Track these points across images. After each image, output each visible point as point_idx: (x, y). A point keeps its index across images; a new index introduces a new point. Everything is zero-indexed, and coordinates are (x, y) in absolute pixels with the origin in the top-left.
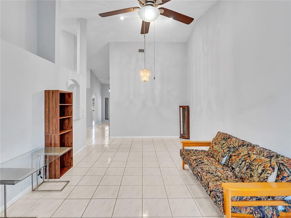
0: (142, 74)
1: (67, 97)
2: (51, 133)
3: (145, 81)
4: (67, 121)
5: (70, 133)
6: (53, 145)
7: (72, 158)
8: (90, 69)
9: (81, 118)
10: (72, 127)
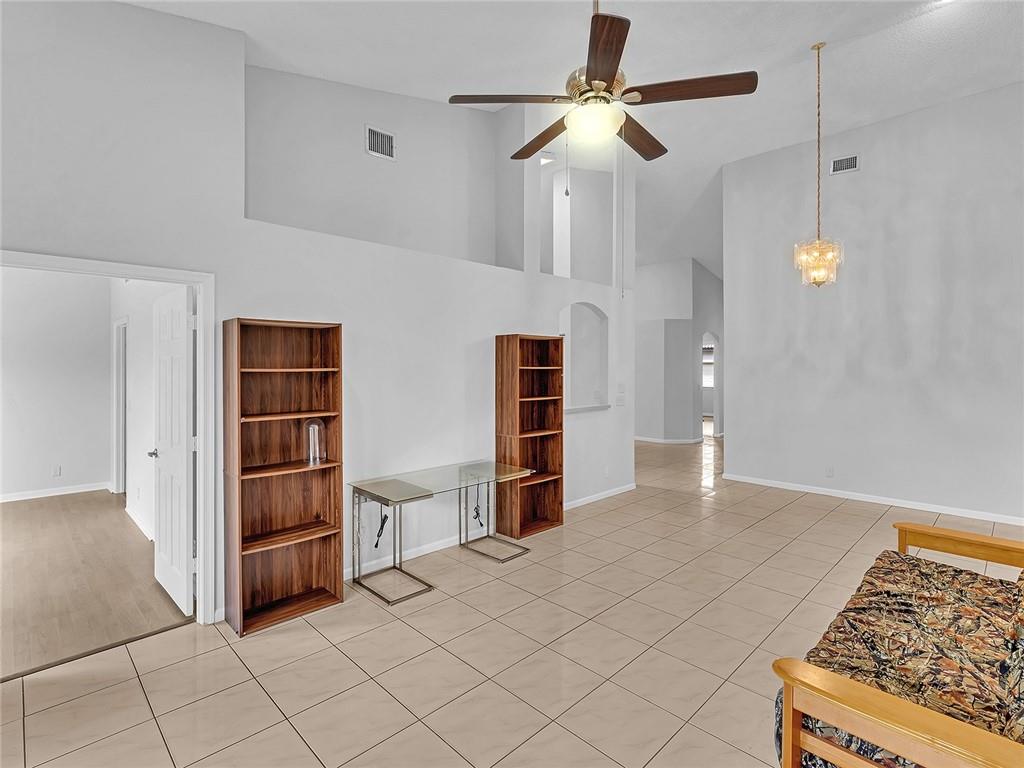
0: (803, 258)
1: (552, 348)
2: (505, 431)
3: (819, 284)
4: (551, 409)
5: (557, 438)
6: (508, 460)
7: (561, 504)
8: (693, 259)
9: (609, 407)
10: (561, 425)
